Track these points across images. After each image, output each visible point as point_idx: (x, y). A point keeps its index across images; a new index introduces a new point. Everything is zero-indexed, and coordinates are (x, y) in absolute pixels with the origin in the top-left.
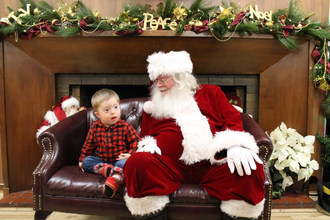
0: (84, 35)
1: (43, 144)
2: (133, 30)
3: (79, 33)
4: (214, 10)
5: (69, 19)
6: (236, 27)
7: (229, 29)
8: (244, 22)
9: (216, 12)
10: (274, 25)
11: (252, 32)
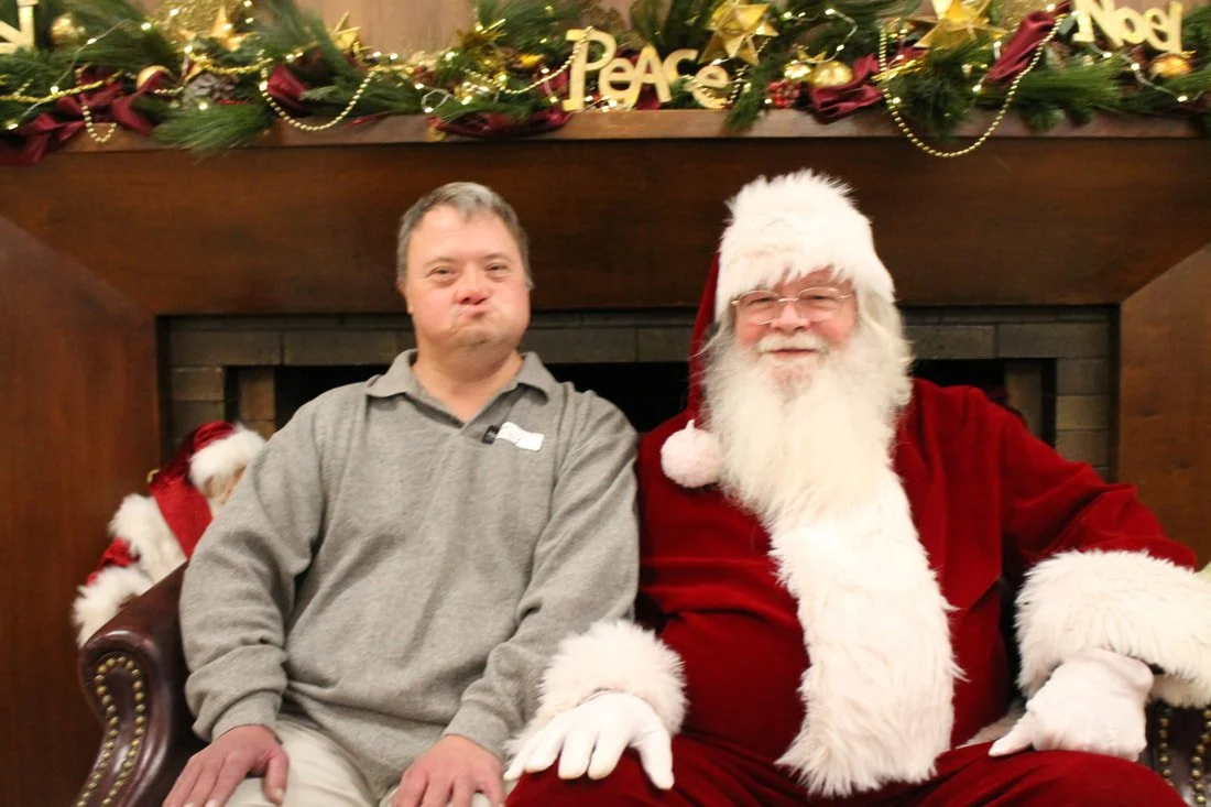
1: (101, 689)
3: (266, 132)
4: (902, 9)
5: (219, 62)
6: (1010, 89)
7: (980, 97)
8: (1049, 63)
9: (911, 17)
10: (1197, 71)
11: (1090, 110)
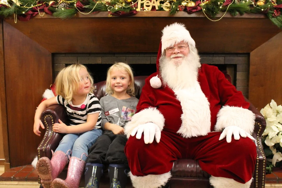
0: (81, 16)
1: (45, 121)
2: (128, 11)
3: (75, 15)
6: (227, 8)
7: (221, 9)
8: (235, 2)
10: (266, 4)
11: (244, 12)
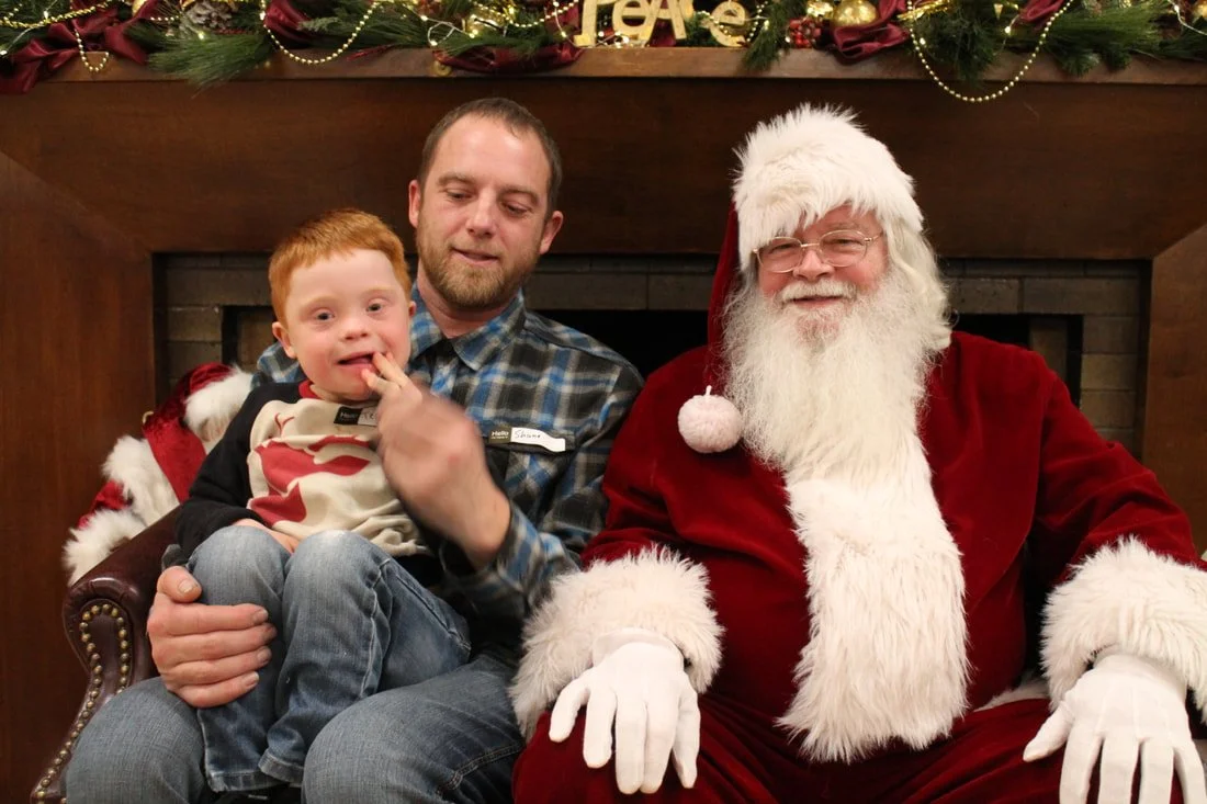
0: (292, 72)
1: (85, 637)
3: (268, 64)
6: (1043, 32)
7: (1010, 40)
11: (1127, 54)
